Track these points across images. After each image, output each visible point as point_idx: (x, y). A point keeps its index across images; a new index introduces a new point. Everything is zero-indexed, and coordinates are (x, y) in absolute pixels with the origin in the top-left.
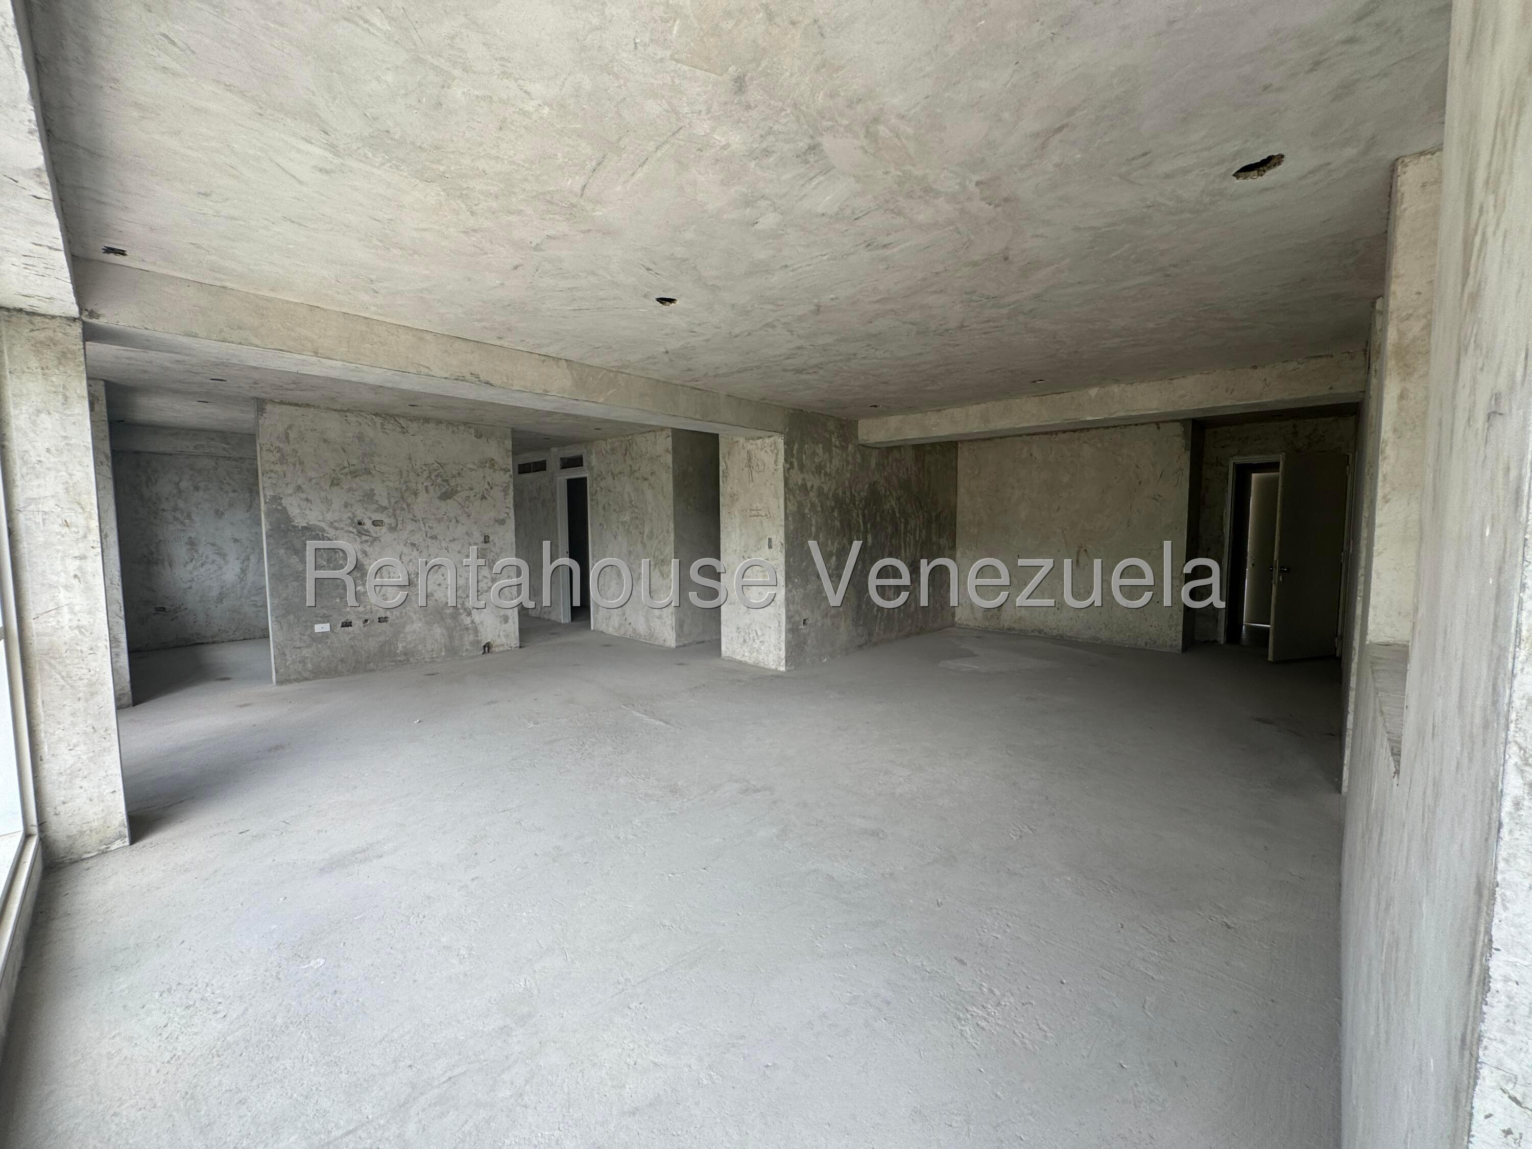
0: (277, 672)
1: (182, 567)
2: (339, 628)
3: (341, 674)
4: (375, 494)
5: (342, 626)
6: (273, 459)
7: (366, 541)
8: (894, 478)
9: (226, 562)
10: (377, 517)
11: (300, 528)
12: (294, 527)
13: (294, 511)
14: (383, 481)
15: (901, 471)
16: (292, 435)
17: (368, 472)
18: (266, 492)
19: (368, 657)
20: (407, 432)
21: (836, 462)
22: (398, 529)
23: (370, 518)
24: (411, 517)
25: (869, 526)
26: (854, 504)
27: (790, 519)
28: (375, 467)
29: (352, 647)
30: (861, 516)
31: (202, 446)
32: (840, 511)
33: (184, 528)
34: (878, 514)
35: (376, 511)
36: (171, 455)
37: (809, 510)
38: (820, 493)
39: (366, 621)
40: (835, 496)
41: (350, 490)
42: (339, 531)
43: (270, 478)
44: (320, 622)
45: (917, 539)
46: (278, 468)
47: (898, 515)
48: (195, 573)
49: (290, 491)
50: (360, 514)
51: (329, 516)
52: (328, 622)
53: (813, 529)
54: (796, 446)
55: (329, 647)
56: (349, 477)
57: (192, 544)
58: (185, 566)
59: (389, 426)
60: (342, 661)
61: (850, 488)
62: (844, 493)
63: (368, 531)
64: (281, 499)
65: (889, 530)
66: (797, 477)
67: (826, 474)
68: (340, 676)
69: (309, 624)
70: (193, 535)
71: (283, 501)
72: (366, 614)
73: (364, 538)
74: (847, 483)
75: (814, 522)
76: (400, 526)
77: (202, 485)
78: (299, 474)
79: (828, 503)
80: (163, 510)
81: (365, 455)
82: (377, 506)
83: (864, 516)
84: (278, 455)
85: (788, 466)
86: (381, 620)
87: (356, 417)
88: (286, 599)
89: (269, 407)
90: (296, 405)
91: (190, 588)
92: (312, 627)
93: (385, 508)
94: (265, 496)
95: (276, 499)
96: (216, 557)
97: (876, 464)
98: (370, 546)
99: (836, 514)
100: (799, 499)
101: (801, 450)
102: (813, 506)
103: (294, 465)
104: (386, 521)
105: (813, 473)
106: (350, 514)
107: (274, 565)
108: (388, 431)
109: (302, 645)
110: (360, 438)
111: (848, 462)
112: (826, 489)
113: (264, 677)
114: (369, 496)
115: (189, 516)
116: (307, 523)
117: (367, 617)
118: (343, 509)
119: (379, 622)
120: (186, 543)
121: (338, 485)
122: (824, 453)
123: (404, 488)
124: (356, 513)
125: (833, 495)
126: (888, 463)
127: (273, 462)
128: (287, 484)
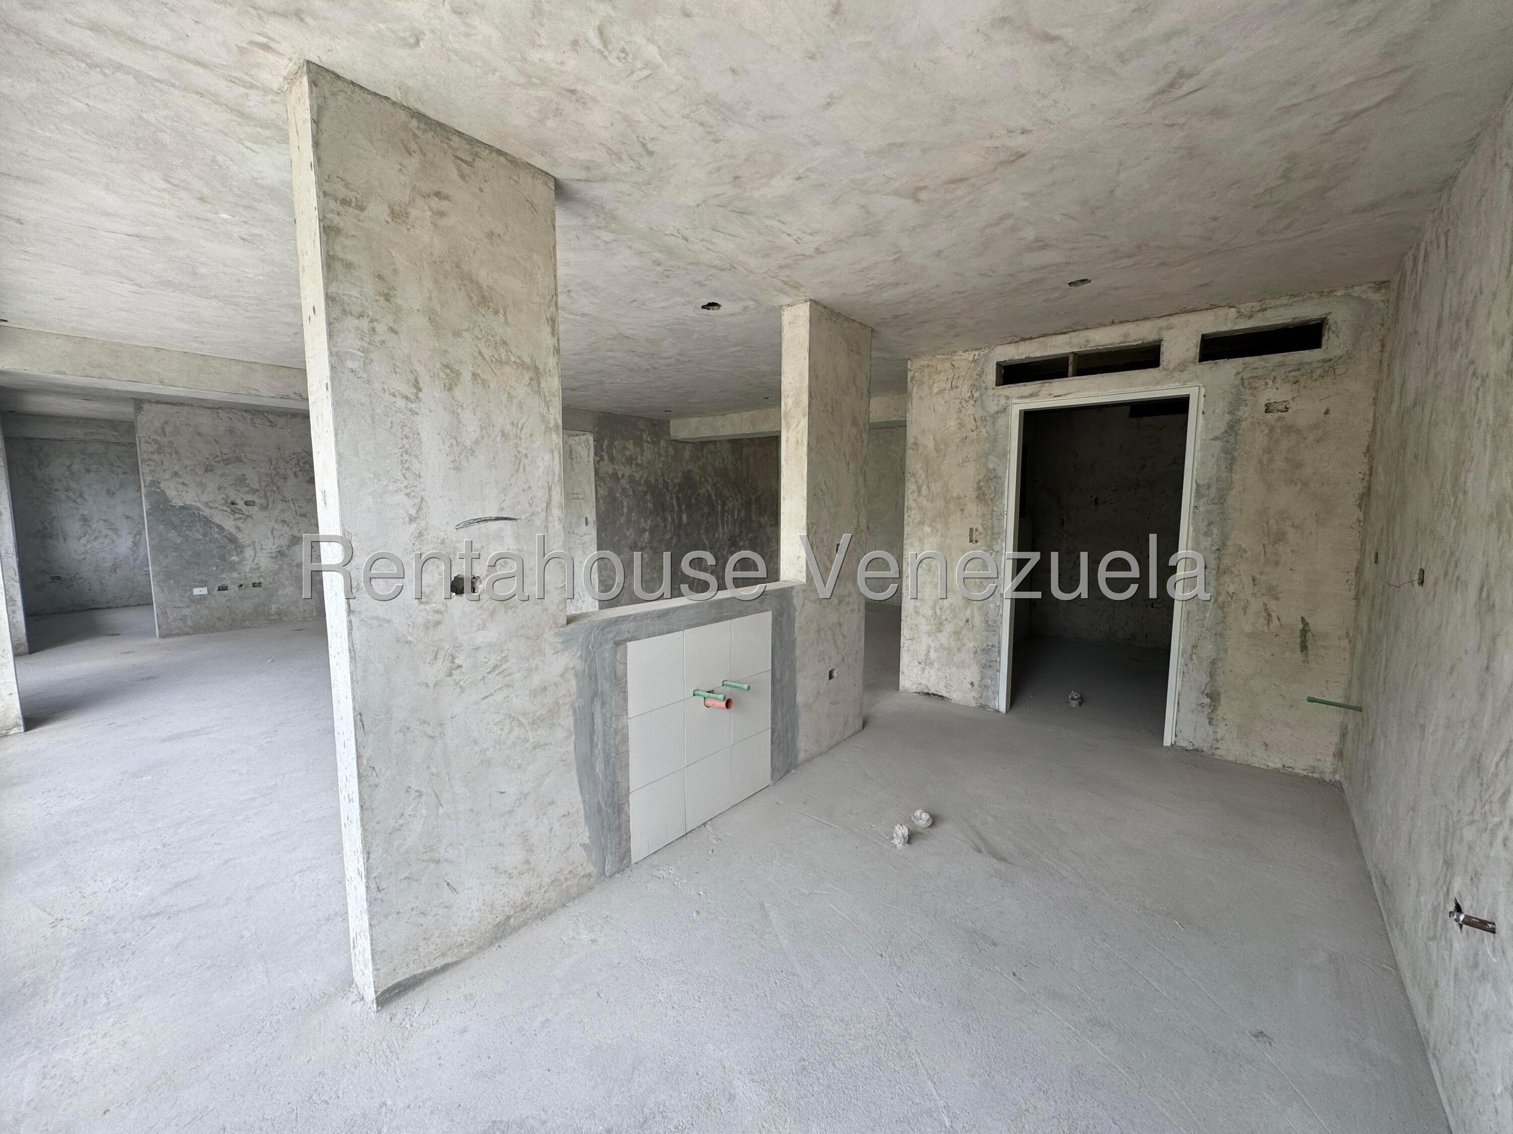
0: (159, 628)
1: (76, 541)
2: (216, 591)
3: (219, 630)
4: (246, 479)
5: (219, 590)
6: (151, 450)
7: (240, 518)
8: (709, 467)
9: (119, 536)
10: (249, 498)
11: (177, 507)
12: (172, 506)
13: (171, 493)
14: (254, 468)
15: (717, 461)
16: (168, 429)
17: (239, 459)
18: (146, 478)
19: (244, 617)
20: (276, 425)
21: (648, 455)
22: (269, 508)
23: (243, 499)
24: (281, 497)
25: (683, 507)
26: (668, 489)
27: (601, 501)
28: (246, 455)
29: (228, 607)
30: (675, 499)
31: (93, 433)
32: (653, 495)
33: (77, 506)
34: (693, 497)
35: (248, 493)
36: (62, 441)
37: (621, 494)
38: (632, 480)
39: (241, 586)
40: (648, 483)
41: (223, 475)
42: (213, 510)
43: (148, 465)
44: (198, 587)
45: (736, 517)
46: (155, 457)
47: (714, 498)
48: (89, 546)
49: (167, 476)
50: (233, 496)
51: (205, 498)
52: (206, 586)
53: (625, 510)
54: (606, 442)
55: (207, 607)
56: (222, 464)
57: (85, 520)
58: (79, 540)
59: (258, 421)
60: (219, 619)
61: (663, 475)
62: (657, 480)
63: (240, 510)
64: (159, 483)
65: (706, 510)
66: (607, 467)
67: (637, 465)
68: (217, 631)
69: (188, 588)
70: (86, 513)
71: (162, 485)
72: (241, 579)
73: (237, 516)
74: (659, 472)
75: (625, 504)
76: (271, 505)
77: (93, 467)
78: (175, 462)
79: (640, 489)
80: (56, 490)
81: (236, 445)
82: (248, 489)
83: (678, 499)
84: (156, 446)
85: (598, 459)
86: (254, 585)
87: (227, 413)
88: (166, 567)
89: (146, 406)
90: (171, 404)
91: (85, 559)
92: (191, 591)
93: (257, 490)
94: (144, 481)
95: (155, 483)
96: (110, 533)
97: (690, 455)
98: (243, 523)
99: (648, 498)
100: (609, 485)
101: (610, 446)
102: (624, 490)
103: (171, 454)
104: (258, 501)
105: (623, 464)
106: (223, 496)
107: (154, 538)
108: (257, 425)
109: (183, 605)
110: (232, 431)
111: (659, 454)
112: (637, 476)
113: (150, 633)
114: (241, 481)
115: (81, 495)
116: (184, 503)
117: (241, 582)
118: (217, 492)
119: (253, 586)
120: (79, 520)
121: (212, 471)
122: (635, 448)
123: (274, 473)
124: (230, 495)
125: (645, 482)
126: (703, 456)
127: (151, 452)
128: (164, 471)
